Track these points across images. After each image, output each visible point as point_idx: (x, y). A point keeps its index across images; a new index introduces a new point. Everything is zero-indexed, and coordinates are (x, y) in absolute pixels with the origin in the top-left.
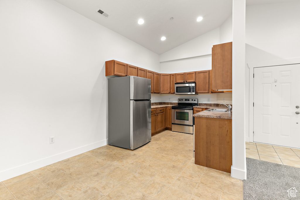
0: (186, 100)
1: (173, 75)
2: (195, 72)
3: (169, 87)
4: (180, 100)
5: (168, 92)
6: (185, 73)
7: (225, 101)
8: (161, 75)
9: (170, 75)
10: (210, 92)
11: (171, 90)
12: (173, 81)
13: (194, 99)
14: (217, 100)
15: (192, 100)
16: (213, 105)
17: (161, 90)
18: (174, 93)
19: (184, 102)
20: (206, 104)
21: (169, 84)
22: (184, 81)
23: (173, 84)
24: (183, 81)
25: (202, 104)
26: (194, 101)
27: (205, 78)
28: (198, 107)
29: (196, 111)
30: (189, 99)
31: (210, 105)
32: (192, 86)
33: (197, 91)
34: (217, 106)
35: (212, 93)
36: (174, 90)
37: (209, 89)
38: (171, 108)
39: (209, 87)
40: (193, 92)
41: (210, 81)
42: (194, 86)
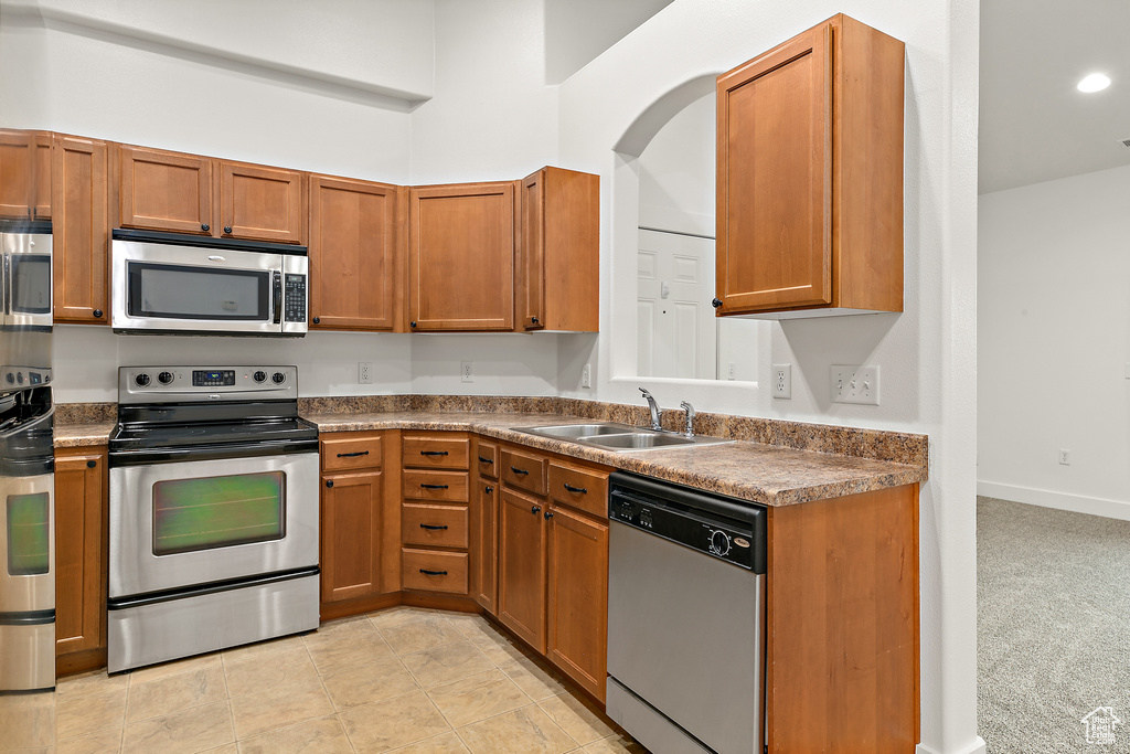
0: (200, 378)
2: (305, 178)
4: (142, 381)
6: (211, 163)
7: (472, 378)
10: (401, 323)
11: (61, 289)
12: (76, 210)
13: (270, 372)
14: (414, 374)
15: (259, 377)
16: (390, 406)
19: (184, 391)
20: (347, 400)
22: (205, 228)
23: (77, 233)
24: (193, 225)
25: (322, 401)
26: (275, 386)
27: (369, 230)
28: (355, 424)
29: (339, 456)
30: (229, 372)
31: (376, 405)
32: (287, 276)
33: (314, 316)
34: (419, 409)
35: (415, 328)
36: (97, 294)
37: (394, 305)
38: (91, 464)
39: (393, 294)
40: (295, 315)
41: (400, 255)
42: (304, 277)
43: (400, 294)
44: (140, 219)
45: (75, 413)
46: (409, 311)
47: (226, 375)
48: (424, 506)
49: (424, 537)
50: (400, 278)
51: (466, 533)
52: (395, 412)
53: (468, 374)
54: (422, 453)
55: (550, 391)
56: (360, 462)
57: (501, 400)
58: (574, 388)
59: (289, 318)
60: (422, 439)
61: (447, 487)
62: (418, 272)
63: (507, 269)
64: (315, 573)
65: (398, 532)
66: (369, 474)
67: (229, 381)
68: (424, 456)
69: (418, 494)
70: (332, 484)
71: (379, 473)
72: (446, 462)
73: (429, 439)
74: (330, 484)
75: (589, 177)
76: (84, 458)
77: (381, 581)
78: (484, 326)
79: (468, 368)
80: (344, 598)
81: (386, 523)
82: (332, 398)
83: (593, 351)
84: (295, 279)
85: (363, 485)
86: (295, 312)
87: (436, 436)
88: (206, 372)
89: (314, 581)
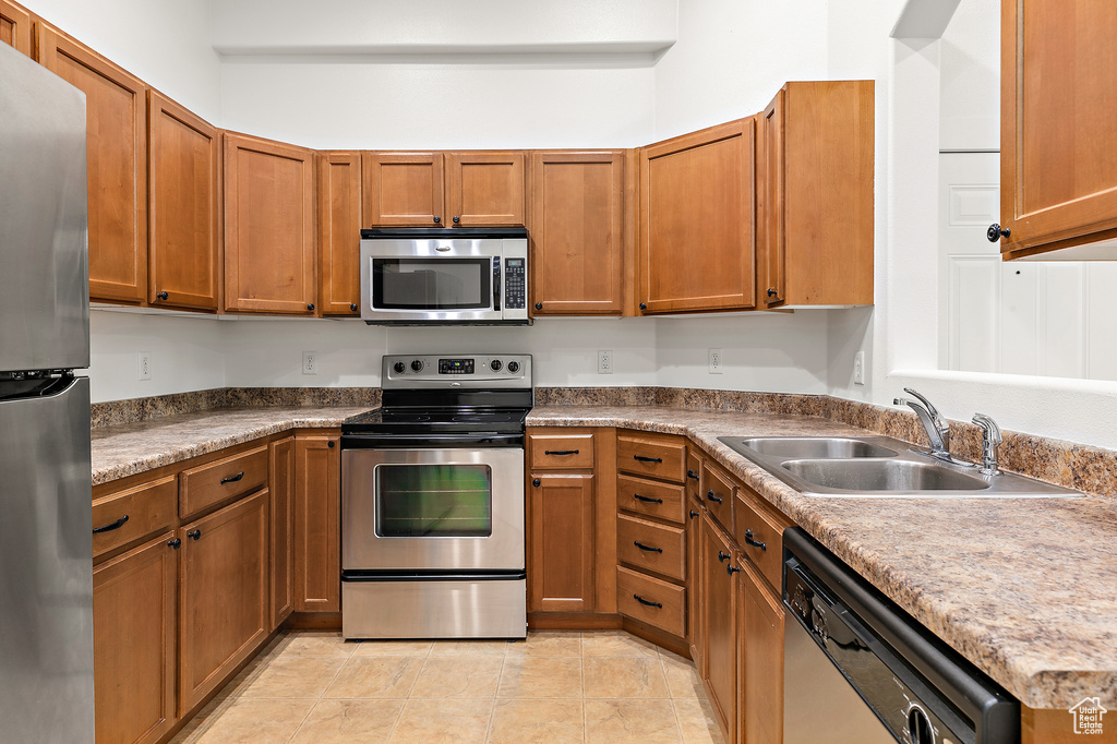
0: (446, 367)
1: (341, 161)
2: (527, 157)
3: (306, 259)
4: (399, 368)
5: (301, 304)
6: (443, 156)
7: (720, 368)
8: (231, 146)
9: (318, 158)
10: (630, 305)
11: (330, 287)
12: (340, 216)
13: (505, 361)
14: (660, 362)
15: (496, 366)
16: (632, 400)
17: (232, 282)
18: (355, 312)
19: (431, 379)
20: (586, 392)
21: (308, 239)
22: (437, 221)
23: (341, 237)
24: (426, 218)
25: (560, 391)
26: (510, 375)
27: (595, 201)
28: (564, 419)
29: (547, 453)
30: (469, 360)
31: (616, 398)
32: (507, 260)
33: (537, 301)
34: (663, 404)
35: (645, 311)
36: (351, 290)
37: (622, 285)
38: (331, 444)
39: (622, 273)
40: (515, 301)
41: (630, 228)
42: (523, 260)
43: (631, 272)
44: (387, 218)
45: (356, 396)
46: (639, 291)
47: (467, 364)
48: (638, 521)
49: (638, 557)
50: (630, 254)
51: (682, 562)
52: (638, 406)
53: (716, 363)
54: (636, 458)
55: (818, 388)
56: (570, 461)
57: (755, 397)
58: (845, 384)
59: (510, 305)
60: (636, 440)
61: (661, 502)
62: (648, 244)
63: (747, 229)
64: (521, 578)
65: (614, 546)
66: (580, 476)
67: (469, 369)
68: (637, 461)
69: (632, 505)
70: (539, 483)
71: (591, 476)
72: (659, 471)
73: (642, 441)
74: (537, 483)
75: (858, 84)
76: (326, 438)
77: (594, 598)
78: (719, 304)
79: (715, 355)
80: (553, 610)
81: (600, 534)
82: (570, 389)
83: (868, 331)
84: (513, 263)
85: (573, 488)
86: (515, 297)
87: (651, 439)
88: (450, 360)
89: (520, 586)
